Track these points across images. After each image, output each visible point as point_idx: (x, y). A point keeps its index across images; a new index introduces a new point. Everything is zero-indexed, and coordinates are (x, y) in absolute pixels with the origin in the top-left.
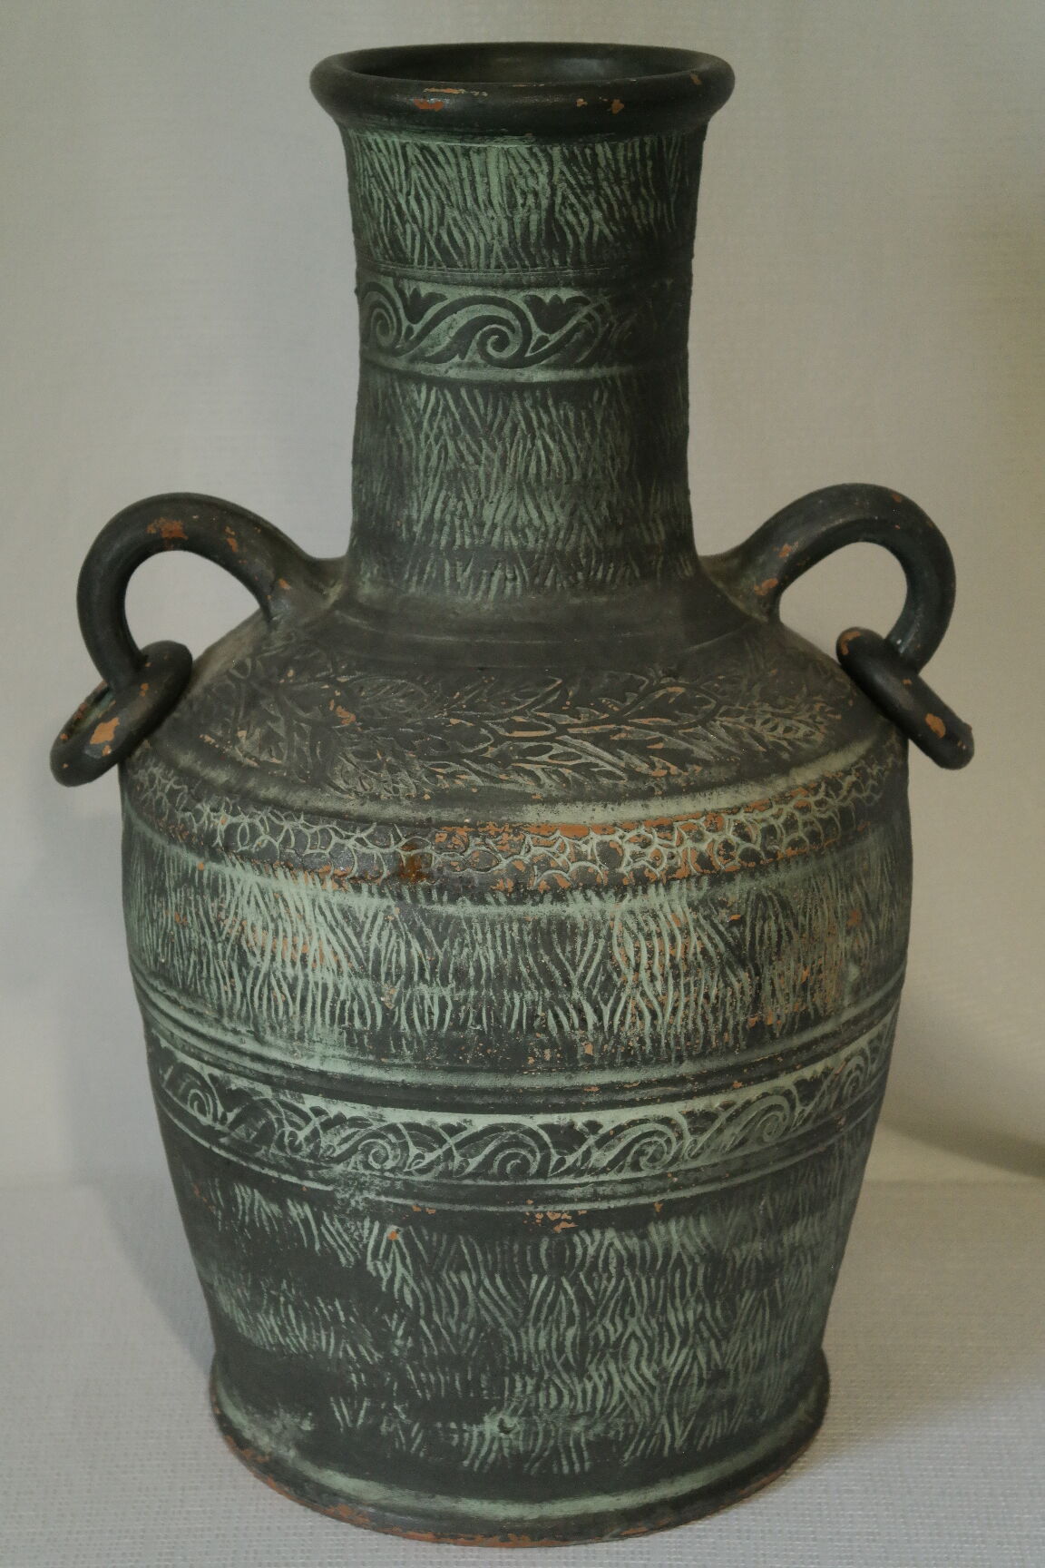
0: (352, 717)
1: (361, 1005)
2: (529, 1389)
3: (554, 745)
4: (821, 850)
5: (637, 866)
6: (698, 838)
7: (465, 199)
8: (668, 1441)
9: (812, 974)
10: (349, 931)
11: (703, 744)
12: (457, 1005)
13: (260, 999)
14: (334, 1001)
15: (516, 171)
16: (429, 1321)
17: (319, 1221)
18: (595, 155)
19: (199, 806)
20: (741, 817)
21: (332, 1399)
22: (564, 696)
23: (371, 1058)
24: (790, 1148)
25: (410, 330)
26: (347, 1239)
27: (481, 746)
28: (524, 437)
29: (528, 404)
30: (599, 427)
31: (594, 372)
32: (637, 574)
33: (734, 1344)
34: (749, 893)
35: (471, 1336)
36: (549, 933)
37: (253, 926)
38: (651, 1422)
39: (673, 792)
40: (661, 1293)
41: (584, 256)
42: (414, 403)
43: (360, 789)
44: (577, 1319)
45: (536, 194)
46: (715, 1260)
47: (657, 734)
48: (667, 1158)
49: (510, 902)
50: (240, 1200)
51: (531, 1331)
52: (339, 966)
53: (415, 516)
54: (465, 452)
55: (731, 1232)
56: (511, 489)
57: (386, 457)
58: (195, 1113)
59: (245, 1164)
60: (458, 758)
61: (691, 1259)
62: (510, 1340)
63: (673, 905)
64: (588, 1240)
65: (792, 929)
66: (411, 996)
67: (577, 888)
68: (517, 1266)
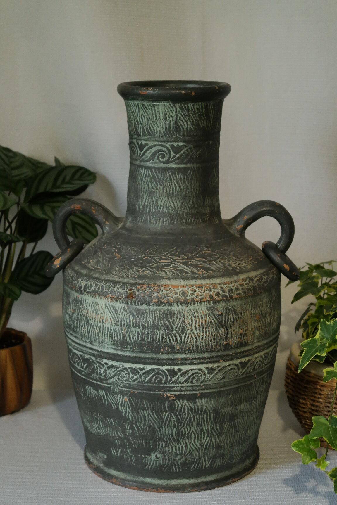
0: (119, 256)
1: (117, 333)
2: (164, 446)
3: (172, 264)
4: (246, 297)
5: (192, 297)
6: (210, 290)
7: (153, 118)
8: (204, 465)
9: (244, 331)
10: (114, 313)
11: (214, 266)
12: (142, 334)
13: (92, 332)
14: (110, 332)
15: (167, 111)
16: (136, 425)
17: (107, 395)
18: (188, 107)
19: (78, 280)
20: (223, 285)
21: (111, 448)
22: (176, 252)
23: (120, 348)
24: (238, 381)
25: (140, 154)
26: (114, 400)
27: (152, 264)
28: (169, 182)
29: (170, 173)
30: (190, 180)
31: (189, 165)
32: (201, 221)
33: (223, 437)
34: (224, 307)
35: (147, 429)
36: (167, 314)
37: (90, 312)
38: (199, 458)
39: (204, 278)
40: (201, 420)
41: (185, 134)
42: (141, 173)
43: (119, 275)
44: (176, 426)
45: (172, 117)
46: (216, 412)
47: (201, 263)
48: (201, 380)
49: (157, 305)
50: (87, 390)
51: (164, 429)
52: (111, 322)
53: (141, 204)
54: (154, 186)
55: (221, 404)
56: (165, 196)
57: (134, 188)
58: (76, 366)
59: (88, 380)
60: (145, 267)
61: (209, 411)
62: (158, 431)
63: (202, 309)
64: (179, 403)
65: (237, 318)
66: (130, 331)
67: (175, 302)
68: (159, 409)
